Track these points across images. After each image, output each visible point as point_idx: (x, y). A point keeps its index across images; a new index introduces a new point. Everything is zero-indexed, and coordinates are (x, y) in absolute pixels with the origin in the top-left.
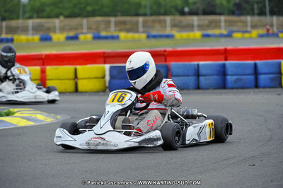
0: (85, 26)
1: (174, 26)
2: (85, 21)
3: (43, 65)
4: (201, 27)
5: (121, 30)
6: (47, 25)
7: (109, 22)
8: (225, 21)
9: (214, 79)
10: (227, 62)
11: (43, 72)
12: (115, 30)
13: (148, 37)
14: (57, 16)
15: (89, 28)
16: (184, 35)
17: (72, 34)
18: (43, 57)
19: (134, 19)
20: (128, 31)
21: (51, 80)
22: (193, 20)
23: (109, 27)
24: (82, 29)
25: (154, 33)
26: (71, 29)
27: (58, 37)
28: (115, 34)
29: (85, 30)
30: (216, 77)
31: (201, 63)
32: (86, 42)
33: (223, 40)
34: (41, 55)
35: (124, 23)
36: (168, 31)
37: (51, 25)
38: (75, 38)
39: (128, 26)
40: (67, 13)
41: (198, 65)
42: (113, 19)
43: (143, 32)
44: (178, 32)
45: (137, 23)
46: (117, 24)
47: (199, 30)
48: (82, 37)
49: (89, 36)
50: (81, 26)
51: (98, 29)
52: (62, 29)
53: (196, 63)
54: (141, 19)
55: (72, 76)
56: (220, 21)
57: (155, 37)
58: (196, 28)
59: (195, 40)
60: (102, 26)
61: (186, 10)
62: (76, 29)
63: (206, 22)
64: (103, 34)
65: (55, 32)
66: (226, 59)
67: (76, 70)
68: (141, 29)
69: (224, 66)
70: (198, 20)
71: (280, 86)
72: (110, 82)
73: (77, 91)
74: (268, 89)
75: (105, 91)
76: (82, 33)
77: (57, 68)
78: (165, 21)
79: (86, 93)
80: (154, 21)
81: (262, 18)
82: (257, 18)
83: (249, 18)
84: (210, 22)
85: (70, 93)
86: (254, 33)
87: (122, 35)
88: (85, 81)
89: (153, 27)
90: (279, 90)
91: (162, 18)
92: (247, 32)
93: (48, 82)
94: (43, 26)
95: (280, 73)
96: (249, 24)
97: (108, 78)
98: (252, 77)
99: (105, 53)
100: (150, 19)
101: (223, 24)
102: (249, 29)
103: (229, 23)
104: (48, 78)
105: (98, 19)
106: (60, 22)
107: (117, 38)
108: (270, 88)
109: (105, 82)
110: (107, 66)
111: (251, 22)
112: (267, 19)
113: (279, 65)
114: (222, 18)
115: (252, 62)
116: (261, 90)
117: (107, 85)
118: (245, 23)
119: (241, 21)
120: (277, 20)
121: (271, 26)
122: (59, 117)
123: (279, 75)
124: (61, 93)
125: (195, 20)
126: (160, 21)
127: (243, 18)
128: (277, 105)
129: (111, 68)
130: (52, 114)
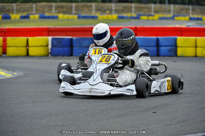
0: (34, 9)
1: (98, 10)
2: (34, 5)
3: (5, 36)
4: (117, 11)
5: (59, 12)
6: (7, 8)
7: (51, 6)
8: (135, 7)
10: (136, 37)
11: (5, 41)
12: (55, 13)
13: (79, 17)
14: (15, 2)
15: (37, 10)
16: (105, 16)
17: (25, 14)
18: (5, 30)
19: (69, 4)
20: (65, 13)
21: (10, 47)
22: (111, 6)
23: (52, 10)
24: (32, 11)
25: (83, 15)
26: (24, 11)
27: (15, 16)
28: (56, 15)
29: (34, 12)
32: (34, 20)
33: (133, 21)
34: (4, 29)
35: (62, 7)
36: (93, 14)
37: (10, 8)
38: (27, 17)
39: (65, 10)
42: (54, 4)
43: (75, 14)
44: (101, 14)
45: (71, 7)
46: (57, 8)
47: (115, 13)
48: (31, 17)
49: (37, 16)
50: (32, 8)
51: (43, 11)
52: (18, 11)
54: (74, 5)
55: (25, 44)
56: (131, 7)
57: (84, 17)
58: (113, 12)
59: (113, 20)
60: (46, 9)
62: (28, 11)
63: (121, 8)
64: (47, 15)
65: (13, 13)
67: (28, 40)
68: (74, 12)
70: (116, 6)
71: (176, 55)
72: (51, 49)
73: (28, 55)
74: (167, 58)
75: (48, 56)
76: (32, 14)
77: (14, 39)
78: (91, 6)
79: (34, 56)
80: (83, 6)
81: (163, 6)
82: (158, 6)
83: (153, 6)
84: (125, 8)
85: (23, 56)
86: (157, 17)
87: (61, 16)
88: (34, 48)
89: (83, 10)
90: (175, 58)
91: (89, 4)
92: (151, 15)
93: (8, 48)
94: (5, 8)
95: (176, 46)
96: (153, 10)
97: (50, 46)
98: (155, 48)
99: (48, 28)
100: (81, 4)
101: (133, 9)
102: (153, 13)
103: (138, 9)
104: (8, 45)
105: (44, 4)
106: (17, 6)
107: (57, 17)
108: (168, 56)
109: (48, 49)
110: (50, 38)
111: (155, 8)
112: (166, 6)
113: (176, 40)
114: (133, 5)
115: (155, 37)
116: (161, 58)
117: (50, 51)
118: (150, 8)
119: (147, 8)
120: (174, 7)
121: (169, 11)
122: (15, 74)
123: (175, 48)
124: (17, 56)
125: (113, 6)
126: (88, 7)
127: (148, 5)
128: (174, 69)
129: (52, 39)
130: (11, 72)
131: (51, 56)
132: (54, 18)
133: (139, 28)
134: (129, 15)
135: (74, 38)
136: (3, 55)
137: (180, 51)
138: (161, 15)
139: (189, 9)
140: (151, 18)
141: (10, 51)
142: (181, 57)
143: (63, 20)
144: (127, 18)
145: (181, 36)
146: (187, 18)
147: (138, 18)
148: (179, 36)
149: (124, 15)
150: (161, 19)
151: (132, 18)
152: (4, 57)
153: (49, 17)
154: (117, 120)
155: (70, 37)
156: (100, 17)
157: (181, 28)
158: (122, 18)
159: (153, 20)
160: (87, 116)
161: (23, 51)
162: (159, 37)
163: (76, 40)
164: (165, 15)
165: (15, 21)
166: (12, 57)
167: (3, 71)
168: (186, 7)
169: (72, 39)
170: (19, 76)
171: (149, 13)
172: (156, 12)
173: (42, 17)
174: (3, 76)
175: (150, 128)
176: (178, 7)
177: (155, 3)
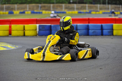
0: (28, 8)
1: (66, 8)
2: (28, 6)
3: (10, 24)
4: (77, 9)
5: (43, 10)
6: (11, 7)
7: (38, 6)
8: (88, 7)
9: (84, 31)
10: (89, 24)
11: (10, 27)
12: (41, 10)
14: (16, 3)
15: (30, 9)
16: (70, 12)
17: (22, 11)
18: (10, 21)
19: (49, 5)
20: (46, 10)
21: (14, 30)
22: (74, 6)
23: (38, 8)
24: (27, 9)
25: (57, 11)
26: (22, 9)
27: (16, 12)
28: (41, 11)
29: (28, 10)
30: (85, 30)
31: (78, 24)
32: (28, 15)
33: (87, 14)
34: (10, 20)
35: (44, 7)
36: (63, 10)
37: (13, 7)
38: (24, 13)
39: (46, 8)
40: (20, 2)
41: (77, 25)
42: (40, 5)
43: (53, 10)
44: (68, 11)
45: (50, 7)
47: (77, 10)
48: (26, 12)
49: (30, 12)
50: (26, 7)
51: (33, 9)
52: (18, 9)
53: (76, 24)
54: (52, 5)
55: (23, 29)
56: (86, 7)
57: (58, 13)
58: (75, 9)
59: (75, 14)
60: (35, 8)
61: (71, 1)
62: (24, 9)
63: (80, 7)
64: (36, 11)
65: (15, 10)
66: (89, 23)
67: (24, 27)
69: (88, 26)
70: (77, 6)
71: (113, 35)
72: (39, 32)
73: (24, 35)
74: (107, 36)
75: (36, 36)
76: (27, 11)
77: (16, 26)
78: (62, 6)
79: (28, 36)
80: (57, 6)
81: (104, 5)
82: (102, 5)
83: (98, 5)
84: (82, 7)
85: (22, 36)
86: (101, 12)
87: (44, 12)
88: (28, 31)
89: (57, 8)
90: (112, 37)
91: (61, 5)
92: (97, 11)
93: (12, 31)
94: (10, 7)
95: (113, 29)
96: (99, 8)
97: (38, 30)
98: (100, 31)
99: (36, 19)
100: (56, 5)
101: (87, 8)
102: (99, 10)
103: (90, 7)
104: (12, 29)
105: (34, 5)
106: (17, 6)
107: (42, 13)
108: (108, 35)
109: (37, 32)
110: (38, 25)
111: (100, 7)
112: (107, 6)
113: (112, 26)
114: (87, 5)
115: (100, 24)
116: (104, 36)
117: (38, 33)
118: (97, 7)
119: (95, 7)
120: (111, 6)
121: (108, 9)
122: (17, 46)
123: (112, 30)
124: (18, 36)
125: (75, 6)
126: (60, 6)
127: (96, 5)
128: (111, 43)
129: (39, 26)
130: (14, 45)
131: (39, 36)
132: (40, 13)
133: (91, 19)
134: (84, 11)
135: (52, 25)
136: (10, 36)
137: (115, 32)
138: (104, 11)
139: (120, 7)
140: (97, 13)
141: (14, 33)
142: (116, 36)
143: (45, 14)
144: (83, 13)
145: (116, 23)
146: (119, 13)
147: (90, 13)
148: (114, 23)
149: (82, 11)
150: (104, 13)
151: (87, 13)
152: (10, 37)
153: (37, 13)
154: (78, 73)
155: (50, 25)
156: (68, 12)
157: (115, 19)
158: (80, 13)
159: (99, 14)
160: (60, 71)
161: (21, 33)
162: (103, 24)
163: (54, 26)
164: (106, 11)
165: (16, 15)
166: (15, 36)
167: (10, 45)
168: (118, 6)
169: (51, 26)
170: (19, 48)
171: (97, 10)
172: (101, 9)
173: (33, 13)
174: (10, 48)
175: (98, 78)
176: (113, 6)
177: (100, 4)
